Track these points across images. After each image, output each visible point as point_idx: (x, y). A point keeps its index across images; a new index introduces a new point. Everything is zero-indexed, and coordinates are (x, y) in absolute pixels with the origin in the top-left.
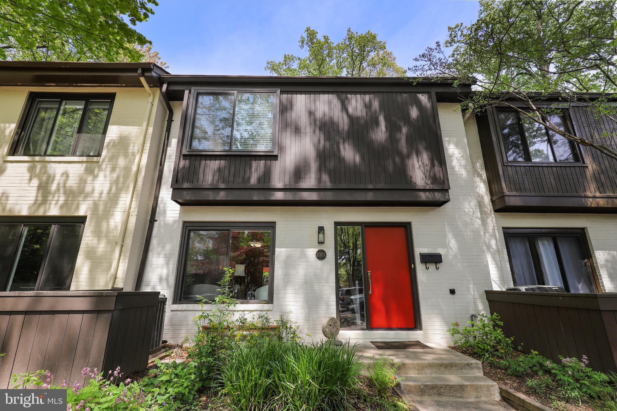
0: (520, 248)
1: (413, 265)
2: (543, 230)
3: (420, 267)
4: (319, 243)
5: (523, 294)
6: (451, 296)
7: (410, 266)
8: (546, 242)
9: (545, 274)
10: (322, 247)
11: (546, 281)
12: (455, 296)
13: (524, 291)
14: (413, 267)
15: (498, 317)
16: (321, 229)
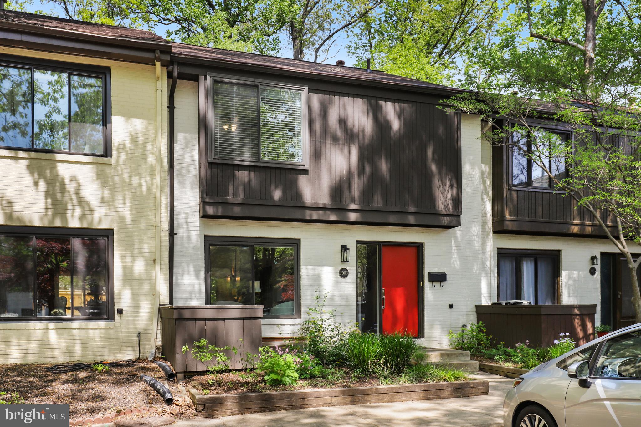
0: (508, 266)
1: (421, 283)
2: (529, 251)
3: (427, 285)
4: (342, 262)
5: (504, 307)
6: (449, 310)
7: (419, 284)
8: (529, 262)
9: (522, 291)
10: (345, 266)
11: (522, 297)
12: (452, 309)
13: (504, 304)
14: (421, 285)
15: (482, 324)
16: (344, 248)
